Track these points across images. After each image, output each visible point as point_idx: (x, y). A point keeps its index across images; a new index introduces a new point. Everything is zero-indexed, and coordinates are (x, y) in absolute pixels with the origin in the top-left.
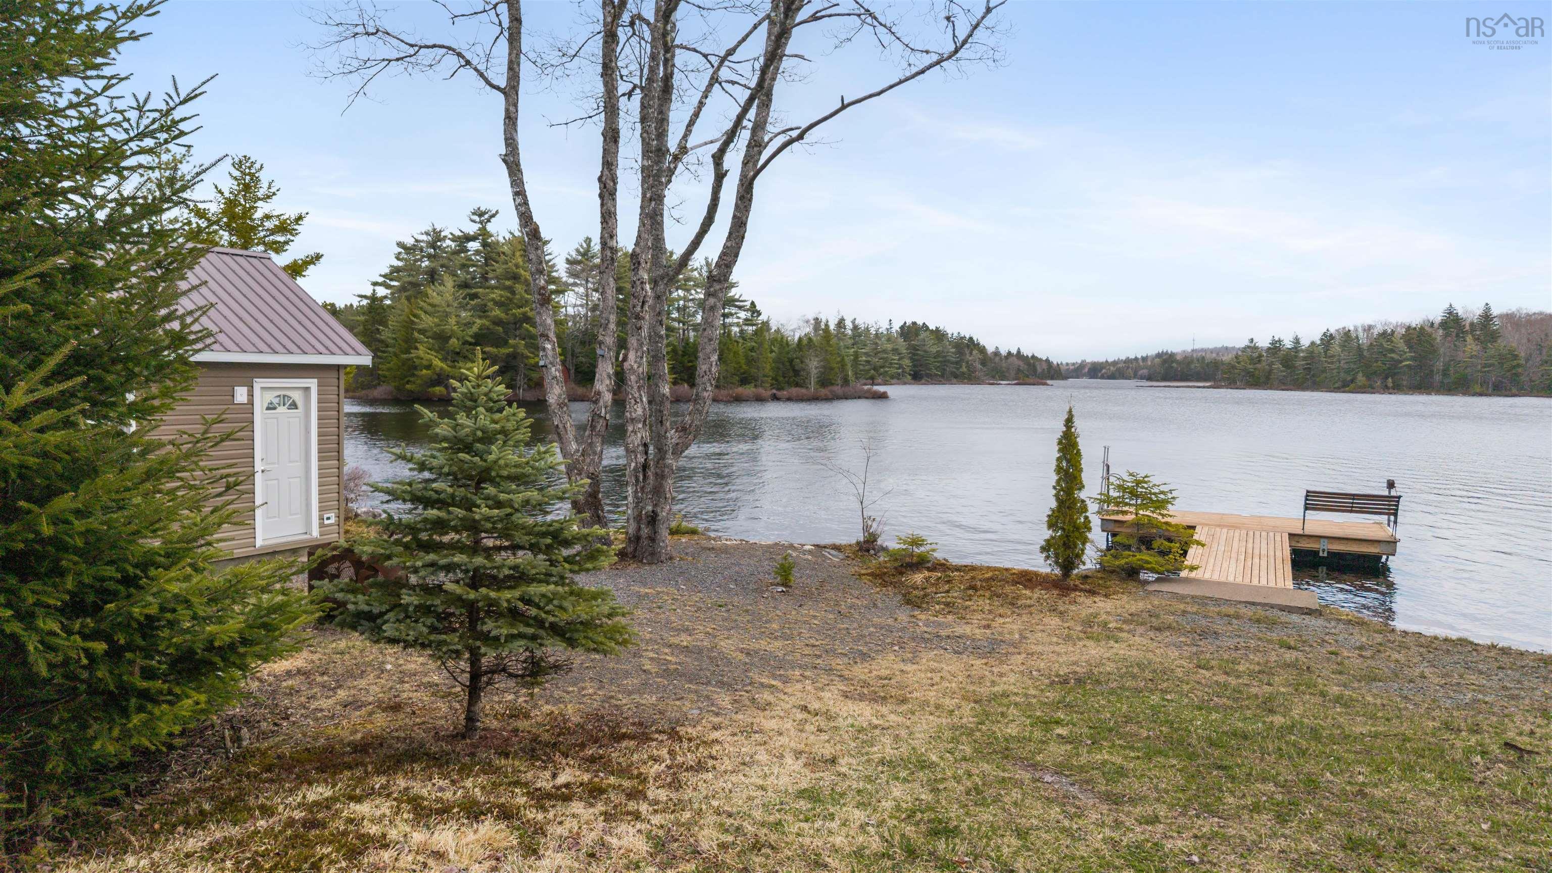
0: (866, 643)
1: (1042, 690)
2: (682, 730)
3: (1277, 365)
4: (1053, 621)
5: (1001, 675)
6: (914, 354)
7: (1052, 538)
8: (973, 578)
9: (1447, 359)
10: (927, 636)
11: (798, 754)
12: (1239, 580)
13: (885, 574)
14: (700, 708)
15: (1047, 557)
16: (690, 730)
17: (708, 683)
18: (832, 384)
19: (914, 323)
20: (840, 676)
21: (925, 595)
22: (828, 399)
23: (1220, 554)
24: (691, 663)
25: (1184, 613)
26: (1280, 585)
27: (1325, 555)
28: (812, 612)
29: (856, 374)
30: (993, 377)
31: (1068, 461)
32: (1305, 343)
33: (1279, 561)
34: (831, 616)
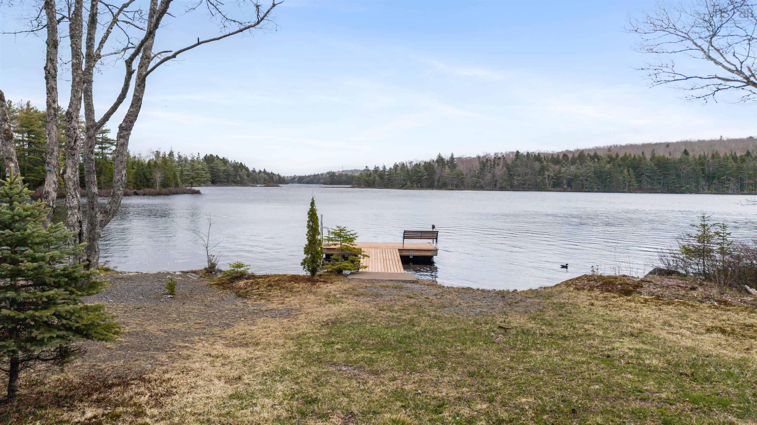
0: (227, 319)
1: (319, 329)
2: (146, 377)
3: (377, 178)
4: (312, 297)
5: (298, 325)
6: (212, 171)
7: (307, 258)
8: (269, 281)
9: (439, 175)
10: (255, 311)
11: (219, 378)
12: (383, 271)
13: (224, 283)
14: (150, 364)
15: (304, 268)
16: (151, 375)
17: (149, 350)
18: (169, 186)
19: (211, 155)
20: (219, 337)
21: (247, 292)
22: (166, 194)
23: (373, 260)
24: (135, 341)
25: (366, 287)
26: (399, 272)
27: (412, 257)
28: (191, 307)
29: (182, 181)
30: (253, 183)
31: (313, 222)
32: (388, 168)
33: (397, 261)
34: (202, 307)
